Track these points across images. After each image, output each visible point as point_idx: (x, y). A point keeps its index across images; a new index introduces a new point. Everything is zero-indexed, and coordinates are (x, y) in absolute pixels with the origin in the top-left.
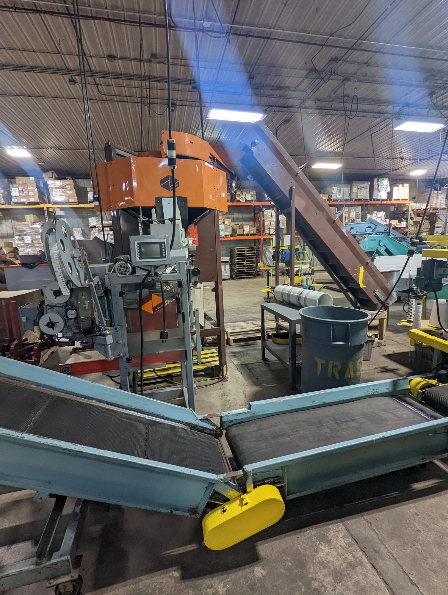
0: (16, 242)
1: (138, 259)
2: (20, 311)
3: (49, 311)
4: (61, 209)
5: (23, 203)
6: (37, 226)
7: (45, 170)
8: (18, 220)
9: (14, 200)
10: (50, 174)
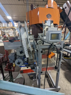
0: (9, 34)
1: (50, 40)
2: (9, 57)
3: (18, 58)
4: (16, 28)
5: (10, 27)
6: (13, 31)
7: (14, 21)
8: (9, 30)
9: (9, 26)
10: (14, 22)
